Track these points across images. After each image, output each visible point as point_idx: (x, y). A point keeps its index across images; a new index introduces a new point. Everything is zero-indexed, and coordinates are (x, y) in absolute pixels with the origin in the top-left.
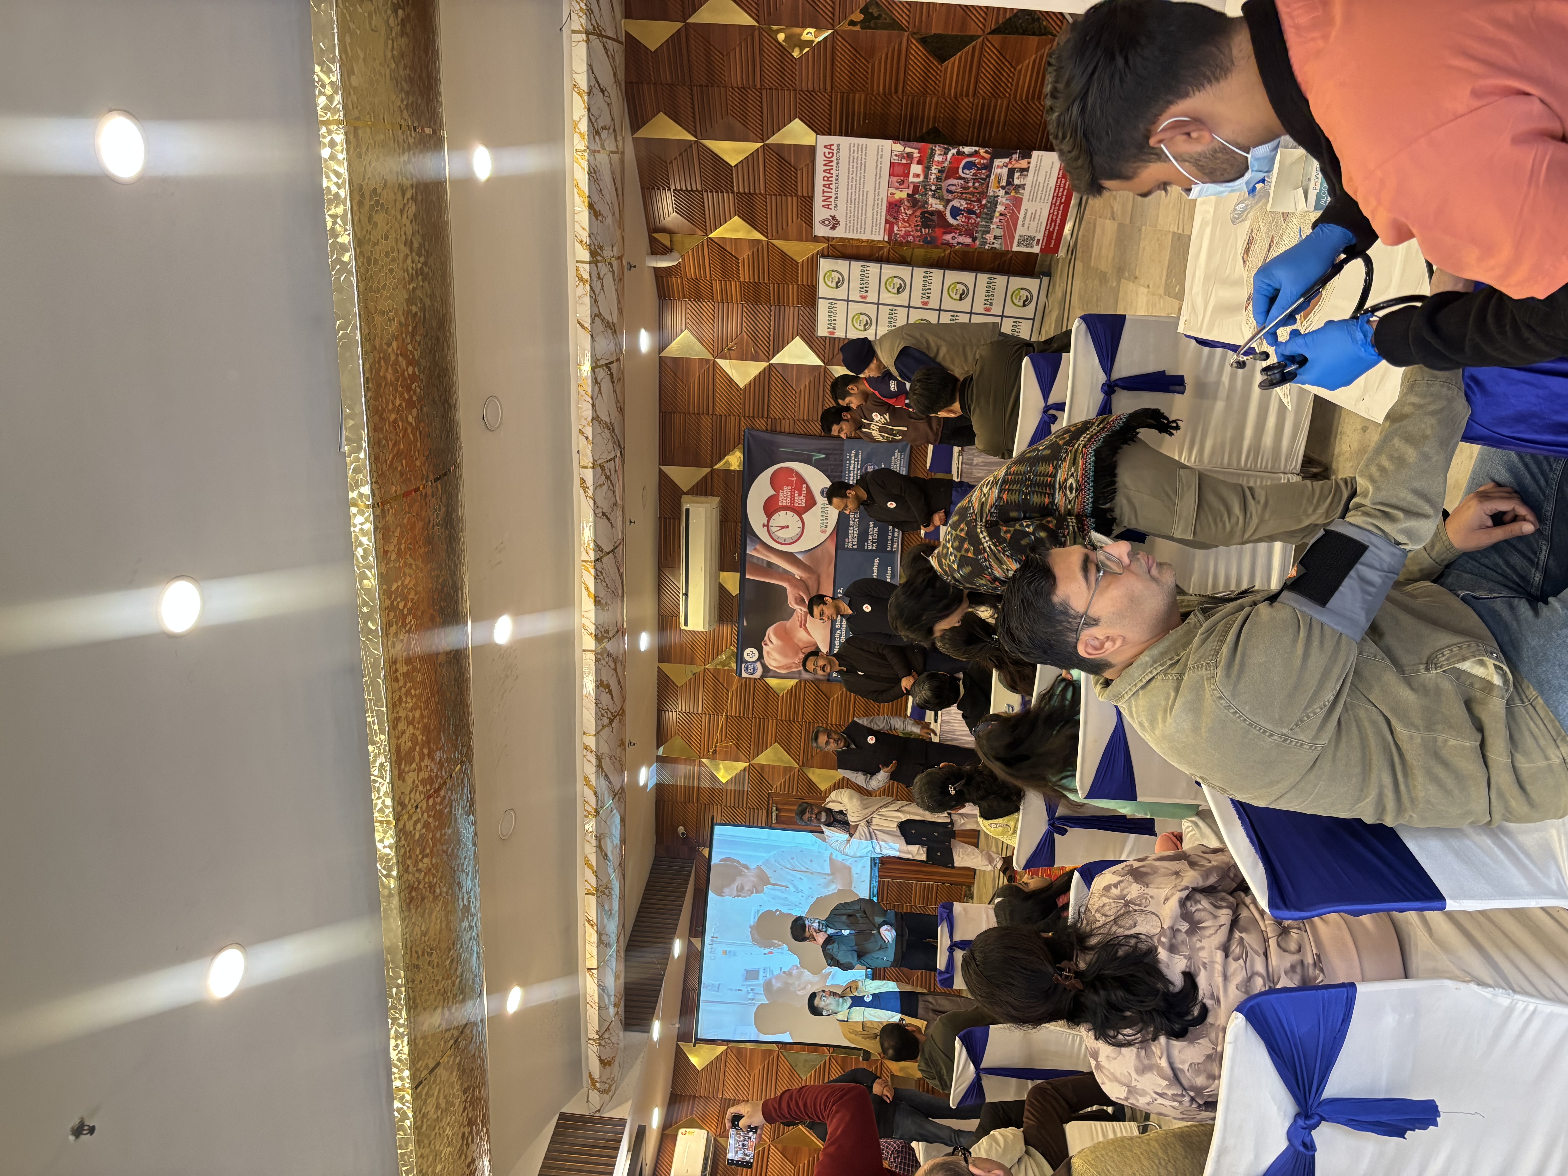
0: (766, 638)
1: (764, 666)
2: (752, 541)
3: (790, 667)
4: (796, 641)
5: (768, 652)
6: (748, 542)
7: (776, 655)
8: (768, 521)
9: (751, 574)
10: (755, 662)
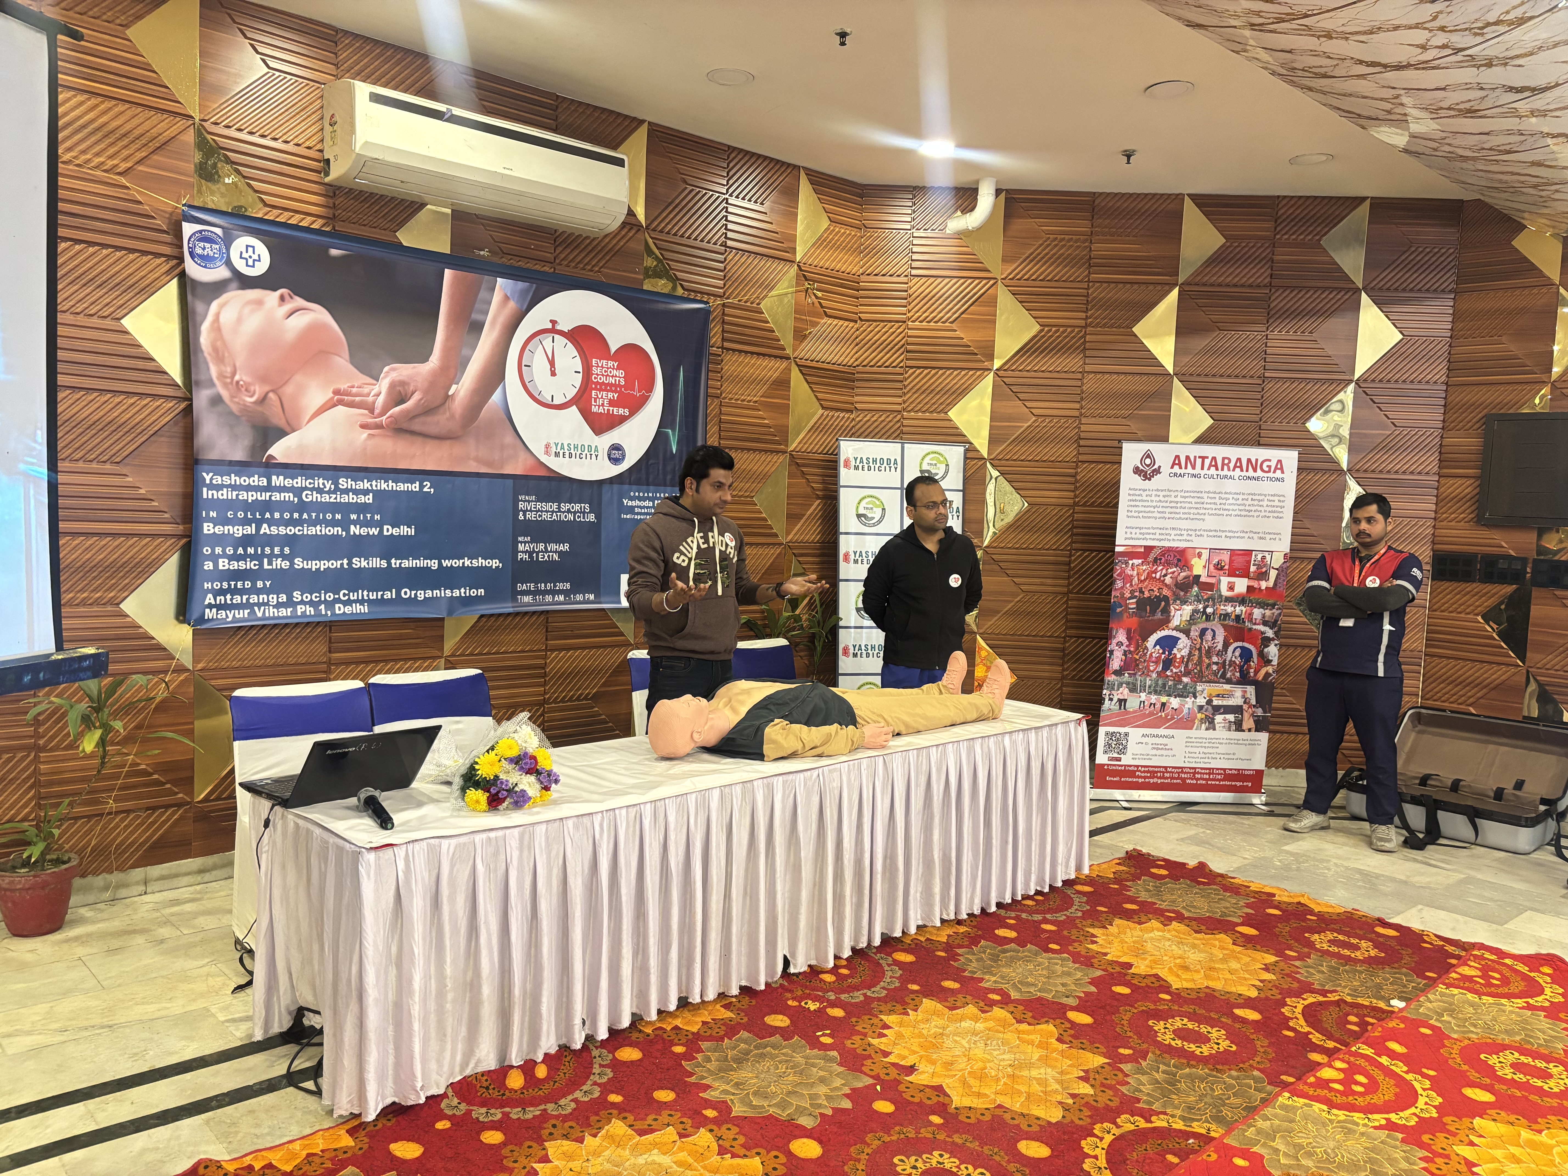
0: (300, 302)
1: (217, 288)
2: (523, 293)
3: (220, 359)
4: (298, 378)
5: (260, 303)
6: (521, 285)
7: (253, 323)
8: (561, 333)
9: (455, 282)
10: (229, 263)
